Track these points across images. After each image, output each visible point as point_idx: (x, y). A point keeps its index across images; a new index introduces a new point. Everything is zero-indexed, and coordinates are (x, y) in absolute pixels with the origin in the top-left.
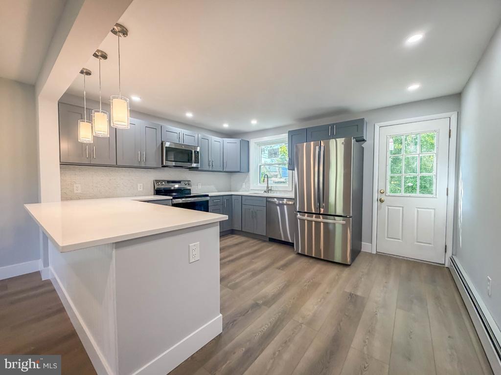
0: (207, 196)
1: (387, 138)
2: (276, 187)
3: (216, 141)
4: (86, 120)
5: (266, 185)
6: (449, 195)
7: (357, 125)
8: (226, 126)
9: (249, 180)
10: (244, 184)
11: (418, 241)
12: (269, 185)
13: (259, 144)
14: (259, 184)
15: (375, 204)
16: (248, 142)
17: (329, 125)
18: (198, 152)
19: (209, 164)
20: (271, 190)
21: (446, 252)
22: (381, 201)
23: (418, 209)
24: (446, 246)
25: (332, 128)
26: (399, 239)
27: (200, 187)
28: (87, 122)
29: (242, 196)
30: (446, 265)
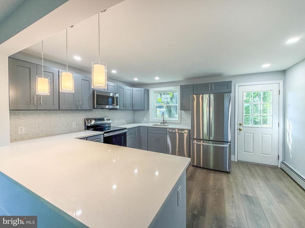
0: (126, 129)
1: (243, 93)
2: (169, 120)
3: (128, 89)
4: (43, 76)
5: (163, 119)
6: (279, 127)
7: (228, 85)
8: (136, 79)
9: (149, 116)
10: (145, 118)
11: (263, 153)
12: (164, 119)
13: (155, 92)
14: (155, 118)
15: (236, 131)
16: (148, 90)
17: (209, 83)
18: (117, 97)
19: (124, 105)
20: (166, 122)
21: (278, 159)
22: (240, 130)
23: (262, 135)
24: (278, 156)
25: (211, 86)
26: (251, 152)
27: (116, 121)
28: (44, 77)
29: (148, 127)
30: (279, 167)
